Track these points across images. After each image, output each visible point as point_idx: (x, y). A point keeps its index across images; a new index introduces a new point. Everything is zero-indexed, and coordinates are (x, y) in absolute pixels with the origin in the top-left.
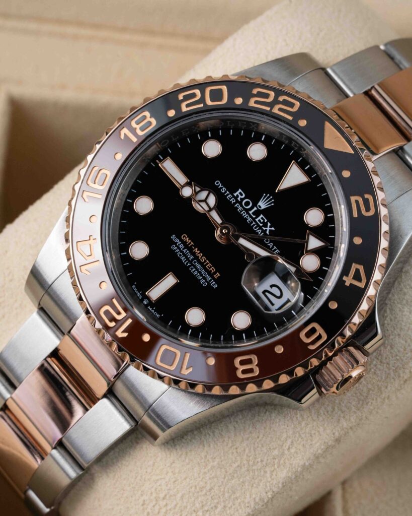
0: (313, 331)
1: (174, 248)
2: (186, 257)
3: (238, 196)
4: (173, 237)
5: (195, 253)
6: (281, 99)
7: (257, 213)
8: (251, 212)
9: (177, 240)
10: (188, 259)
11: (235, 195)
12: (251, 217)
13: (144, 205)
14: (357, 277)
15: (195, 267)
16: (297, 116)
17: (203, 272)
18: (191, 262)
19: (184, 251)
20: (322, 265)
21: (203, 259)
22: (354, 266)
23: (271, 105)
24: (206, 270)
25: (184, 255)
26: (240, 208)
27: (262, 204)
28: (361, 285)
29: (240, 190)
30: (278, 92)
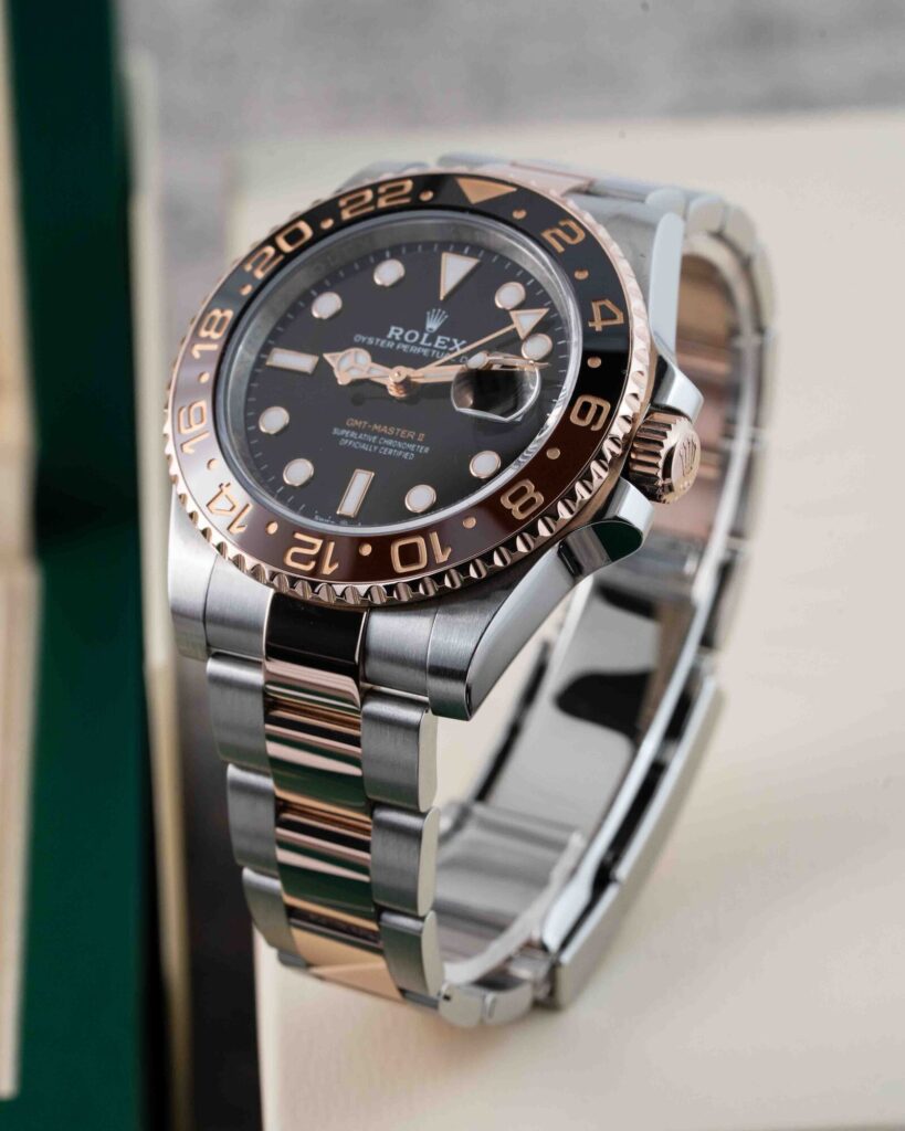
0: (586, 406)
1: (344, 442)
2: (367, 442)
3: (394, 336)
4: (336, 431)
5: (375, 431)
6: (382, 190)
7: (432, 338)
8: (423, 343)
9: (343, 432)
10: (371, 443)
11: (390, 336)
12: (425, 347)
13: (274, 420)
14: (607, 315)
15: (386, 446)
16: (415, 193)
17: (400, 445)
18: (376, 444)
19: (360, 437)
20: (554, 341)
21: (392, 430)
22: (596, 307)
23: (374, 201)
24: (402, 440)
25: (362, 441)
26: (405, 347)
27: (433, 324)
28: (620, 320)
29: (393, 328)
30: (374, 187)
